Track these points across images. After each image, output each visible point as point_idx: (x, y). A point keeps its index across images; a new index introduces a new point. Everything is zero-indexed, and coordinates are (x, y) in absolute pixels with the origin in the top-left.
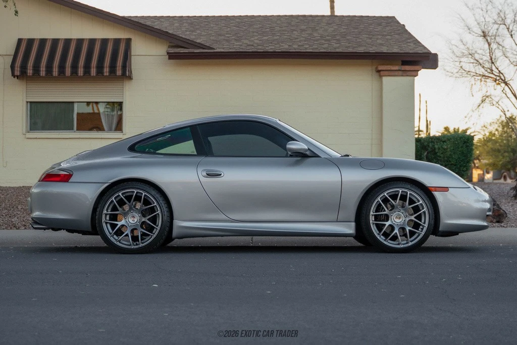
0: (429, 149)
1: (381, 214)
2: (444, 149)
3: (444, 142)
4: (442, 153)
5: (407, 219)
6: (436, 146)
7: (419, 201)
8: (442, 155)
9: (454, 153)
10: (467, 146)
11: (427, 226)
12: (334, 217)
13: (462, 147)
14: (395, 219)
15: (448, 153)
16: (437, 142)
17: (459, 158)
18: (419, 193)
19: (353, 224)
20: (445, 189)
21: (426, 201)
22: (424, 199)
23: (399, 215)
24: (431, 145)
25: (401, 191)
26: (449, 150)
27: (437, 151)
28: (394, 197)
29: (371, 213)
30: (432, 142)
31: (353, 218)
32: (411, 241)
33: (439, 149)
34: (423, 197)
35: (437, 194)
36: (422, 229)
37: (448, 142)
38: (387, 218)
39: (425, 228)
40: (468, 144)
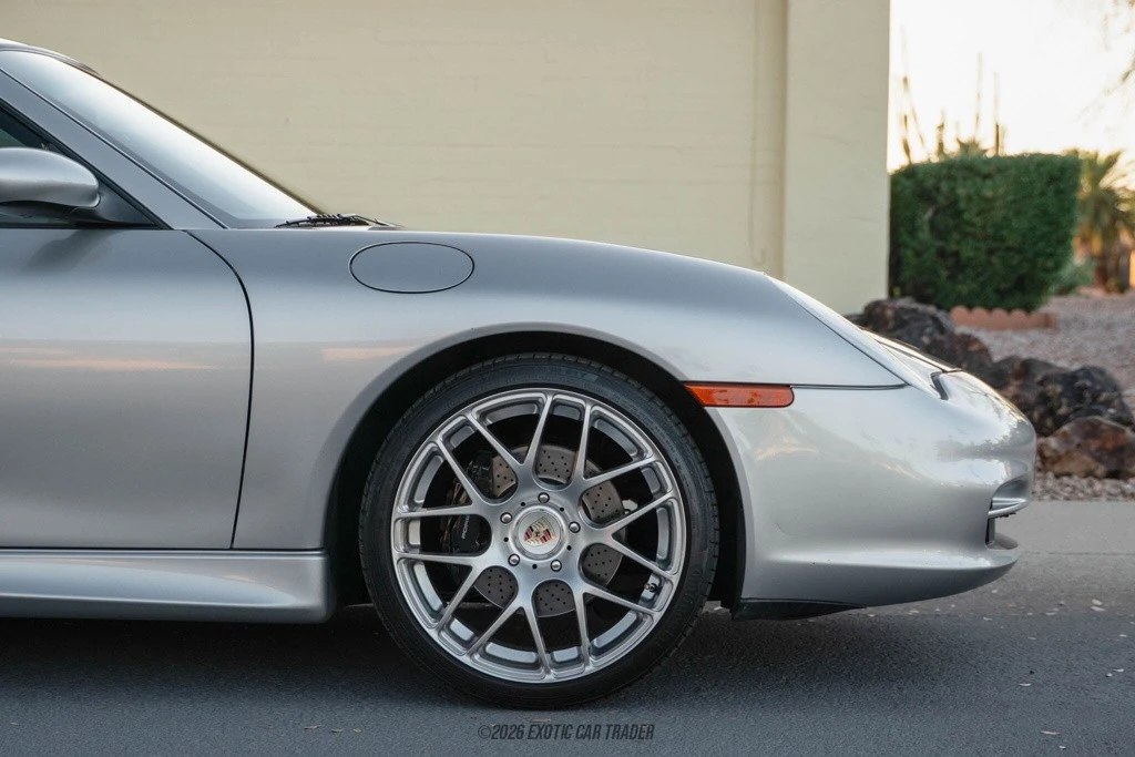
0: (942, 200)
1: (455, 517)
2: (988, 200)
3: (987, 177)
4: (979, 214)
5: (582, 543)
6: (961, 191)
7: (641, 455)
8: (978, 221)
9: (1018, 213)
10: (1059, 192)
11: (676, 580)
12: (216, 524)
13: (1043, 194)
14: (521, 536)
15: (998, 214)
16: (965, 179)
17: (1033, 229)
18: (639, 411)
19: (315, 563)
20: (771, 395)
21: (676, 455)
22: (665, 439)
23: (544, 518)
24: (944, 186)
25: (549, 401)
26: (999, 203)
27: (962, 205)
28: (515, 431)
29: (401, 509)
30: (951, 178)
31: (314, 532)
32: (599, 652)
33: (969, 199)
34: (659, 432)
35: (731, 421)
36: (657, 590)
37: (998, 178)
38: (479, 534)
39: (666, 587)
40: (1062, 186)
